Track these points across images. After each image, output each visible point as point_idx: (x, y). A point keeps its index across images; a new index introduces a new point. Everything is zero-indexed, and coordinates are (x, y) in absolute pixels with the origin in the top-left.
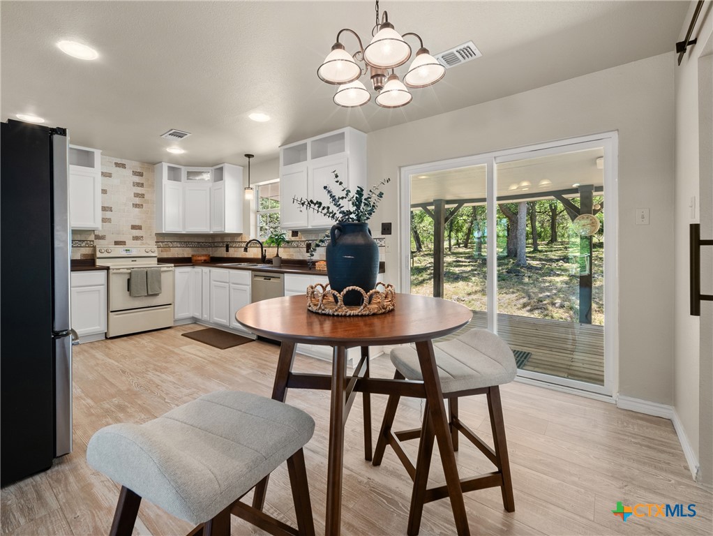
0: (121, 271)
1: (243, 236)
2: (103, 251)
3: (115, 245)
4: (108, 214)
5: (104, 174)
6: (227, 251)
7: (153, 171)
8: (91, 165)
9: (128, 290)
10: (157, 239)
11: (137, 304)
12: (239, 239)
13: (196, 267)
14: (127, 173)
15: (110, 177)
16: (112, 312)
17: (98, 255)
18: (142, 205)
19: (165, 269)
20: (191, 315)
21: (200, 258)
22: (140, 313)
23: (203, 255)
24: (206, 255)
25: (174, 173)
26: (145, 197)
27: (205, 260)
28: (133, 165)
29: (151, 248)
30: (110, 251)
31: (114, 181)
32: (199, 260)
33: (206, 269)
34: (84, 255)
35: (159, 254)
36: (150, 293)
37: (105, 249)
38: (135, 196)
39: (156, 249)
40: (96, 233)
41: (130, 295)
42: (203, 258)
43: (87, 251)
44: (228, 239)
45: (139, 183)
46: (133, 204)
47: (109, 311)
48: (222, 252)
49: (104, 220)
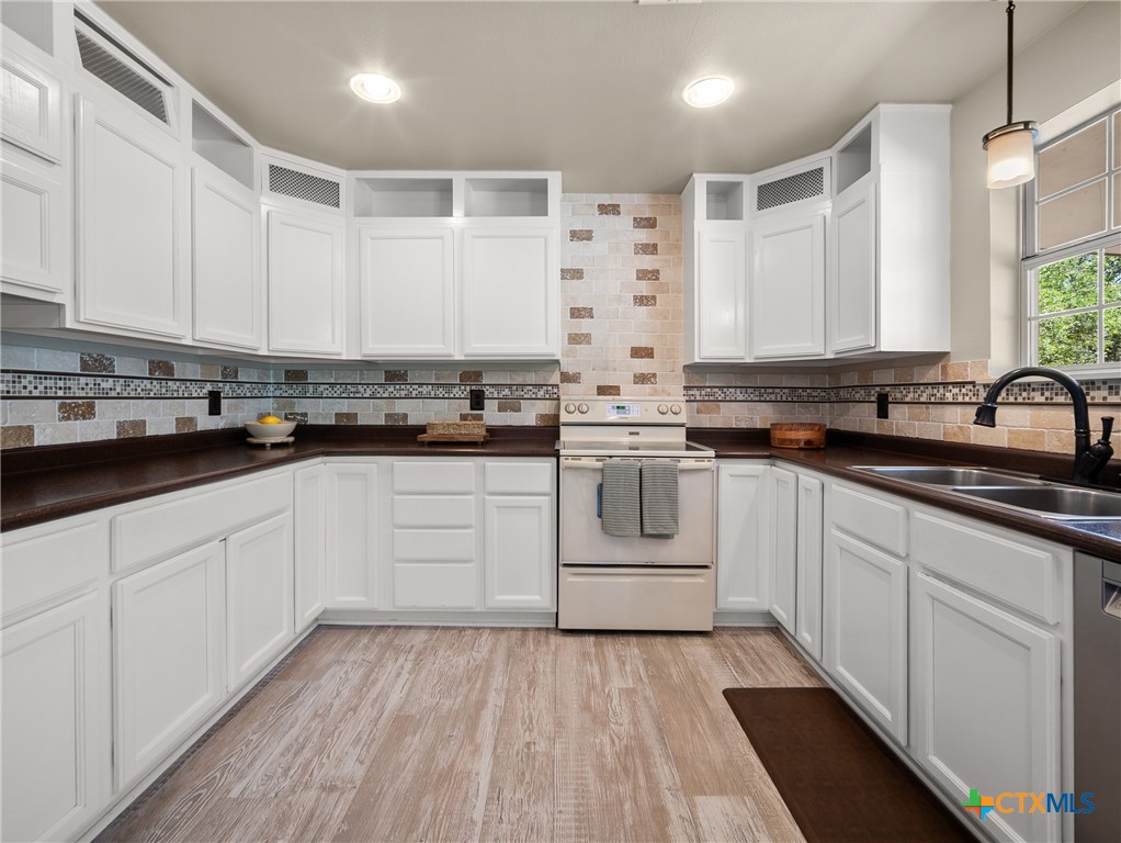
0: (584, 462)
1: (953, 361)
2: (572, 408)
3: (599, 394)
4: (584, 325)
5: (576, 235)
6: (883, 413)
7: (678, 210)
8: (542, 210)
9: (600, 516)
10: (687, 380)
11: (620, 554)
12: (933, 375)
13: (779, 463)
14: (623, 223)
15: (589, 239)
16: (565, 565)
17: (564, 417)
18: (654, 298)
19: (691, 464)
20: (765, 607)
21: (793, 435)
22: (628, 580)
23: (802, 425)
24: (811, 426)
25: (724, 200)
26: (661, 276)
27: (808, 442)
28: (635, 203)
29: (670, 403)
30: (585, 408)
31: (597, 247)
32: (791, 441)
33: (810, 478)
34: (542, 416)
35: (690, 418)
36: (648, 530)
37: (577, 404)
38: (638, 278)
39: (683, 406)
40: (564, 368)
41: (604, 528)
42: (802, 435)
43: (545, 407)
44: (887, 377)
45: (647, 245)
46: (635, 297)
47: (560, 564)
48: (861, 419)
49: (575, 339)
